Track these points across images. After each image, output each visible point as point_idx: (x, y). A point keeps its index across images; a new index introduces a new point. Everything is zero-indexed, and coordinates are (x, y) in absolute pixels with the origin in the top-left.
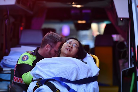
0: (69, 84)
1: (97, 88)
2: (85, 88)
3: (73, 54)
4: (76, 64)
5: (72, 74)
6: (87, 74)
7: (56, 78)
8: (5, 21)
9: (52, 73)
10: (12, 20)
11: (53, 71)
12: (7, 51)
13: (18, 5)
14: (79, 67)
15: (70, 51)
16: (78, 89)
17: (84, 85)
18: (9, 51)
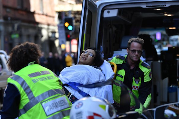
0: (81, 88)
1: (110, 91)
2: (97, 91)
3: (89, 62)
4: (88, 70)
5: (83, 79)
6: (99, 77)
7: (70, 83)
8: (109, 29)
9: (67, 79)
10: (114, 29)
11: (68, 77)
12: (111, 53)
13: (119, 17)
14: (90, 73)
15: (86, 59)
16: (89, 92)
17: (96, 89)
18: (113, 54)
